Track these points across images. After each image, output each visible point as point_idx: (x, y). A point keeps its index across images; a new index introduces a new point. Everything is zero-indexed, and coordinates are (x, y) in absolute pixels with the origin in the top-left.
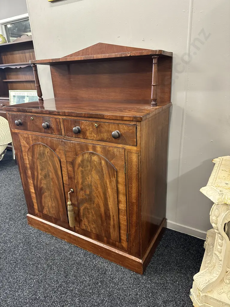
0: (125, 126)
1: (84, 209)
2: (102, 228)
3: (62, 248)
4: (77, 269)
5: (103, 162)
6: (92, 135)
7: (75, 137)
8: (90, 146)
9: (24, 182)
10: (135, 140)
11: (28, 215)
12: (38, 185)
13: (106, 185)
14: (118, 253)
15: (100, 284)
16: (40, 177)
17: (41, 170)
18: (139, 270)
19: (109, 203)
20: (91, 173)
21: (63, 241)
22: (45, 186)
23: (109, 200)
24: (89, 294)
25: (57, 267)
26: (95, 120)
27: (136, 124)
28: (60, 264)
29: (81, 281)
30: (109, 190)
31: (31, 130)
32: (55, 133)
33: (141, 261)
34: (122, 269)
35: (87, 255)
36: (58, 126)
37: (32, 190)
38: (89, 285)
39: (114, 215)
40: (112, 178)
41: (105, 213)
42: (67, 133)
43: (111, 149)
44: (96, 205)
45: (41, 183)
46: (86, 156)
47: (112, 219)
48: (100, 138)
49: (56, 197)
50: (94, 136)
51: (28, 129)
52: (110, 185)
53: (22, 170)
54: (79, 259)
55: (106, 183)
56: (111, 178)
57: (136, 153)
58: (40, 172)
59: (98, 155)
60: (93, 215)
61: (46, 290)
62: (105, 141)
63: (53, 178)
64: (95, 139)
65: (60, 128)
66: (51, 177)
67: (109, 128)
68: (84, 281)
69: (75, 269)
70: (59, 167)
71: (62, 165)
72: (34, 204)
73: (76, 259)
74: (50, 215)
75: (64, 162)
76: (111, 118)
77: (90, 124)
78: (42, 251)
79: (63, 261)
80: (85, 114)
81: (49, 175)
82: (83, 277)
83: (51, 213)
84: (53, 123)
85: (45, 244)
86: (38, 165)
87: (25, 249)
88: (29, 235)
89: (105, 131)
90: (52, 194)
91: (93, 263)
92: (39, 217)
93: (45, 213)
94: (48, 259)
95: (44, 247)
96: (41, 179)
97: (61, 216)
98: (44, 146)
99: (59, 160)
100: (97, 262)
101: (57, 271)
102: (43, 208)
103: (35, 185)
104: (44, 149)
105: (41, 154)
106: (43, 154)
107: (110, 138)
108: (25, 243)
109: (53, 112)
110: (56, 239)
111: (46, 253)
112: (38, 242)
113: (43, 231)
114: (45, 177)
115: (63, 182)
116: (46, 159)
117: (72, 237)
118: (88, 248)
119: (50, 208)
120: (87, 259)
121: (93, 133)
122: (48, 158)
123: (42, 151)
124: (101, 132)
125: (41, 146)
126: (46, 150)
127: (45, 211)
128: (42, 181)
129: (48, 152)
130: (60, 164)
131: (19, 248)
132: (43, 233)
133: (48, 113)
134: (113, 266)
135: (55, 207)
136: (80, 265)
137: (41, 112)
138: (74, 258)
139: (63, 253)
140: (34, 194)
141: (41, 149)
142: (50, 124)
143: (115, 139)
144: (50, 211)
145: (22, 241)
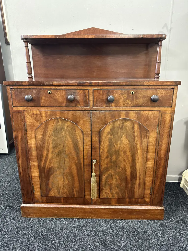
0: (162, 91)
1: (106, 177)
2: (126, 190)
3: (79, 225)
4: (111, 237)
5: (136, 126)
7: (106, 107)
8: (123, 113)
9: (22, 167)
10: (171, 101)
11: (23, 205)
12: (45, 166)
13: (136, 147)
14: (141, 208)
15: (140, 241)
16: (50, 156)
17: (54, 148)
18: (160, 216)
19: (137, 164)
20: (121, 138)
21: (75, 219)
22: (56, 165)
23: (137, 161)
25: (91, 244)
26: (132, 87)
27: (173, 88)
28: (90, 240)
29: (123, 246)
30: (139, 151)
31: (46, 106)
32: (80, 105)
33: (162, 208)
34: (145, 222)
35: (108, 222)
36: (86, 97)
37: (35, 173)
38: (133, 246)
39: (141, 174)
40: (143, 140)
41: (131, 174)
42: (96, 103)
43: (145, 112)
44: (122, 169)
45: (50, 162)
46: (118, 124)
47: (138, 178)
48: (135, 104)
49: (71, 174)
50: (128, 103)
51: (41, 105)
52: (140, 146)
53: (22, 153)
54: (104, 228)
55: (136, 146)
56: (142, 140)
57: (170, 113)
58: (51, 150)
59: (131, 121)
60: (116, 181)
62: (140, 106)
63: (71, 153)
64: (129, 105)
65: (88, 100)
66: (67, 152)
67: (146, 93)
68: (126, 245)
69: (108, 238)
70: (80, 139)
71: (84, 137)
72: (35, 190)
73: (102, 230)
74: (58, 196)
75: (88, 133)
76: (151, 84)
77: (126, 92)
78: (61, 236)
79: (91, 236)
80: (123, 82)
81: (64, 151)
82: (122, 241)
83: (61, 193)
84: (80, 95)
85: (59, 228)
86: (50, 143)
87: (41, 242)
88: (32, 226)
89: (141, 97)
90: (66, 171)
91: (119, 227)
92: (40, 203)
93: (51, 196)
94: (75, 241)
95: (60, 232)
96: (52, 158)
97: (75, 192)
98: (64, 121)
99: (83, 132)
100: (121, 225)
101: (94, 248)
102: (50, 190)
103: (41, 167)
104: (64, 123)
105: (57, 129)
106: (61, 129)
107: (146, 102)
108: (34, 236)
109: (83, 83)
110: (66, 220)
111: (67, 236)
112: (49, 229)
113: (46, 217)
114: (59, 154)
115: (84, 154)
116: (64, 134)
117: (88, 210)
118: (106, 216)
119: (60, 188)
120: (110, 226)
121: (127, 100)
122: (67, 133)
123: (59, 127)
124: (136, 98)
125: (58, 121)
126: (67, 124)
127: (52, 194)
128: (54, 160)
129: (68, 127)
130: (83, 136)
131: (32, 243)
132: (47, 219)
133: (76, 85)
134: (137, 223)
135: (67, 185)
136: (109, 233)
137: (66, 84)
138: (99, 229)
139: (84, 229)
140: (37, 178)
141: (59, 125)
142: (75, 96)
143: (151, 104)
144: (60, 191)
145: (29, 235)
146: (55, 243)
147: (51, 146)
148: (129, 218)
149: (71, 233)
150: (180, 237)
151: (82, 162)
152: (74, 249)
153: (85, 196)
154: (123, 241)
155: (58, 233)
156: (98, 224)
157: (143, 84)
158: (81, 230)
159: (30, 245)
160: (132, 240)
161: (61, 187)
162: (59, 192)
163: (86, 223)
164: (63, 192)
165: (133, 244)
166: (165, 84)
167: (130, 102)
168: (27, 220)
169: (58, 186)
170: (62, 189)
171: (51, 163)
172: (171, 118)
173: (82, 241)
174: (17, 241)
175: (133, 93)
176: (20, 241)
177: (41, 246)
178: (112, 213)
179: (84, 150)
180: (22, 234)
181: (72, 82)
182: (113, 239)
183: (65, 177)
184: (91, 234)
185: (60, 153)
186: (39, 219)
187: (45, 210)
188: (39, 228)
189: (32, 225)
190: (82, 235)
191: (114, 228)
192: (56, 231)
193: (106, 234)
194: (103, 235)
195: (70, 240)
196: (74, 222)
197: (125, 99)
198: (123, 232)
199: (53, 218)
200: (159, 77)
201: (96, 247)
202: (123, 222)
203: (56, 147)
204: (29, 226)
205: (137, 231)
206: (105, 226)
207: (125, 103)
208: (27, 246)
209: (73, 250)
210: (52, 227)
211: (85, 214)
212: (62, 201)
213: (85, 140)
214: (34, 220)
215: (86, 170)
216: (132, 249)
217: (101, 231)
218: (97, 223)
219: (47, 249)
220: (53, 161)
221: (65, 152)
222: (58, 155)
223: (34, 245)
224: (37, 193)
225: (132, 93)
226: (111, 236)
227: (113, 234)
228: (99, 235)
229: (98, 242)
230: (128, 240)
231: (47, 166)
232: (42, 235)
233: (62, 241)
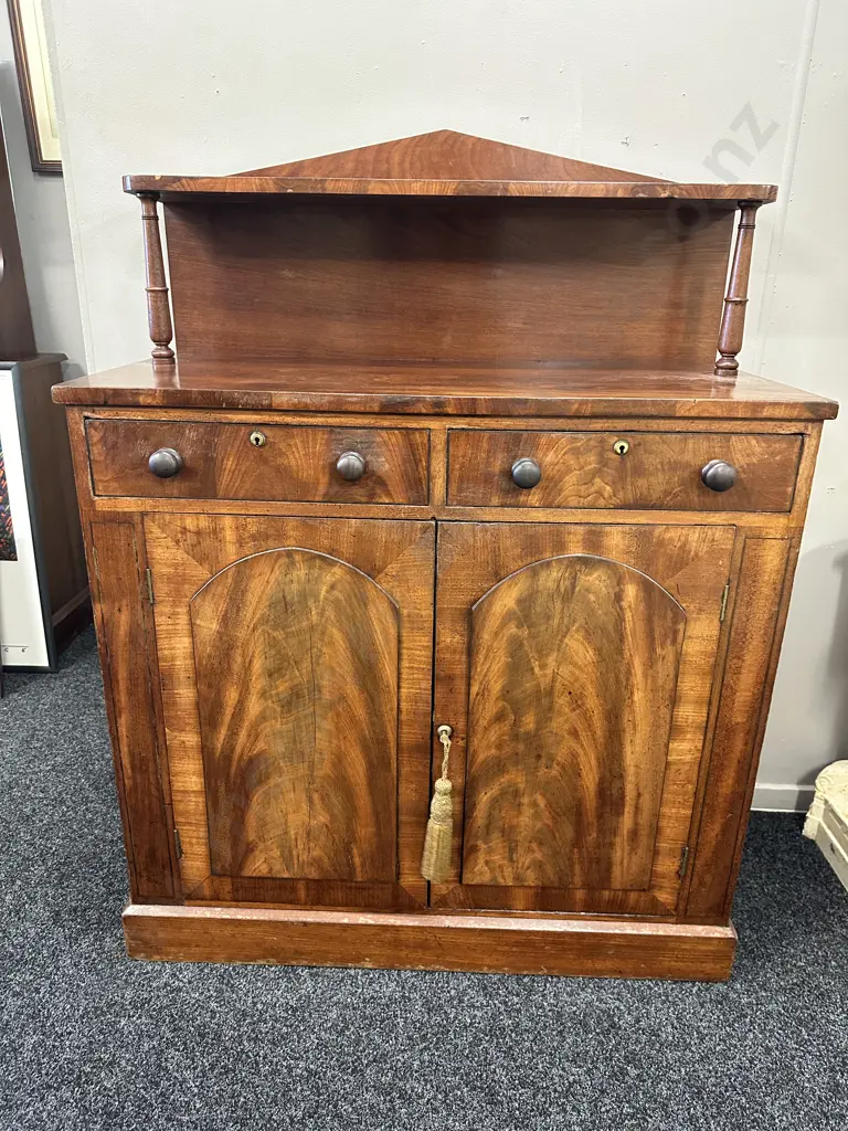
0: (754, 442)
1: (494, 801)
2: (576, 856)
3: (372, 997)
4: (508, 1053)
5: (631, 591)
6: (593, 490)
7: (503, 506)
8: (575, 534)
9: (132, 754)
10: (790, 489)
11: (132, 910)
12: (232, 750)
13: (628, 680)
14: (635, 932)
15: (633, 1072)
16: (254, 707)
17: (270, 675)
18: (718, 966)
19: (628, 749)
20: (561, 641)
21: (352, 972)
22: (279, 747)
23: (628, 737)
24: (633, 1122)
25: (425, 1080)
26: (621, 424)
27: (802, 430)
28: (422, 1062)
29: (559, 1089)
30: (638, 696)
31: (241, 496)
32: (388, 494)
33: (727, 932)
34: (650, 988)
35: (496, 987)
36: (417, 462)
37: (188, 777)
38: (602, 1092)
39: (641, 790)
40: (659, 650)
41: (602, 792)
42: (460, 490)
43: (672, 534)
44: (563, 767)
45: (254, 735)
46: (551, 578)
47: (628, 809)
48: (630, 496)
49: (341, 782)
50: (600, 493)
51: (221, 493)
52: (645, 676)
53: (130, 694)
54: (479, 1014)
55: (629, 673)
56: (654, 650)
57: (782, 539)
58: (258, 684)
59: (609, 565)
60: (536, 816)
62: (653, 507)
63: (343, 698)
64: (602, 502)
65: (423, 473)
66: (327, 696)
67: (682, 452)
68: (571, 1085)
69: (498, 1058)
70: (387, 641)
71: (404, 633)
72: (185, 848)
73: (469, 1021)
74: (286, 876)
75: (422, 616)
76: (707, 415)
77: (592, 443)
78: (299, 1042)
79: (425, 1048)
80: (582, 403)
81: (316, 689)
82: (554, 1071)
83: (296, 861)
84: (390, 451)
85: (286, 1011)
86: (253, 656)
87: (212, 1067)
88: (174, 1001)
89: (659, 466)
90: (319, 773)
91: (542, 1007)
92: (204, 902)
93: (254, 875)
94: (356, 1067)
95: (291, 1026)
96: (263, 718)
97: (357, 861)
98: (318, 562)
99: (396, 612)
100: (552, 1001)
101: (440, 1096)
102: (250, 849)
103: (214, 754)
104: (316, 572)
105: (288, 598)
106: (304, 596)
107: (680, 491)
108: (185, 1044)
109: (406, 403)
110: (317, 974)
111: (322, 1045)
112: (244, 1014)
113: (230, 959)
114: (291, 702)
115: (399, 705)
116: (315, 618)
117: (411, 935)
118: (488, 961)
119: (293, 842)
120: (506, 1003)
121: (597, 480)
122: (330, 613)
123: (295, 586)
124: (639, 471)
125: (293, 563)
126: (328, 578)
127: (258, 866)
128: (268, 724)
129: (333, 587)
130: (399, 628)
131: (175, 1074)
132: (234, 969)
133: (376, 409)
134: (616, 991)
135: (325, 829)
136: (502, 1034)
137: (333, 407)
138: (455, 1018)
139: (396, 1016)
140: (194, 799)
141: (295, 578)
142: (369, 458)
143: (699, 496)
144: (294, 853)
145: (162, 1038)
146: (275, 1072)
147: (257, 665)
148: (584, 972)
149: (341, 1033)
150: (801, 1057)
151: (391, 737)
152: (354, 1101)
153: (398, 874)
154: (561, 1072)
156: (453, 992)
157: (669, 413)
158: (382, 1022)
159: (168, 1080)
160: (596, 1068)
161: (296, 839)
162: (287, 858)
163: (403, 987)
164: (304, 857)
165: (601, 1084)
166: (766, 413)
167: (608, 488)
168: (148, 972)
169: (286, 833)
170: (301, 847)
171: (257, 736)
172: (784, 561)
173: (388, 1066)
174: (110, 1063)
175: (622, 448)
176: (123, 1063)
177: (215, 1084)
178: (514, 949)
179: (399, 687)
180: (130, 1032)
181: (355, 399)
182: (515, 1061)
183: (316, 797)
184: (424, 1039)
185: (298, 697)
186: (202, 970)
187: (228, 931)
188: (203, 1008)
189: (172, 992)
190: (388, 1042)
191: (519, 1011)
192: (276, 1021)
193: (487, 1038)
194: (477, 1041)
195: (337, 1060)
196: (349, 982)
197: (587, 473)
198: (561, 1032)
199: (260, 966)
200: (735, 368)
201: (447, 1095)
202: (559, 985)
203: (280, 669)
204: (158, 997)
205: (620, 1028)
206: (482, 1004)
207: (587, 489)
208: (157, 1084)
209: (352, 1104)
210: (259, 1006)
211: (395, 951)
212: (302, 894)
213: (405, 645)
214: (181, 971)
215: (405, 770)
216: (596, 1106)
217: (466, 1027)
218: (449, 992)
219: (242, 1099)
220: (267, 728)
221: (320, 691)
222: (289, 703)
223: (185, 1080)
224: (195, 864)
225: (619, 451)
226: (510, 1048)
227: (516, 1041)
228: (456, 1043)
229: (455, 1074)
230: (580, 1067)
231: (238, 749)
232: (218, 1036)
233: (302, 1064)
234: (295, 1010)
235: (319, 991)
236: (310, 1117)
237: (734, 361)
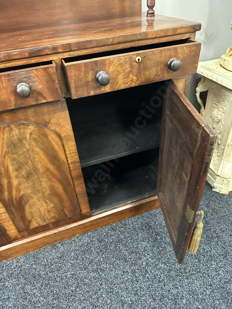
12: (12, 197)
15: (159, 238)
16: (15, 182)
17: (17, 170)
21: (73, 239)
22: (29, 191)
24: (163, 251)
25: (106, 263)
28: (103, 258)
29: (142, 250)
34: (155, 212)
35: (116, 227)
45: (18, 190)
49: (55, 194)
50: (132, 81)
54: (114, 237)
57: (184, 78)
58: (13, 174)
61: (127, 289)
66: (41, 171)
68: (145, 248)
69: (123, 248)
70: (59, 147)
71: (64, 143)
72: (6, 229)
73: (112, 240)
74: (45, 224)
75: (69, 135)
76: (158, 36)
77: (127, 60)
78: (65, 267)
79: (103, 253)
80: (114, 38)
81: (36, 170)
82: (139, 246)
83: (46, 219)
85: (58, 259)
86: (8, 166)
87: (42, 286)
88: (21, 270)
90: (46, 194)
91: (130, 228)
92: (19, 240)
93: (34, 227)
94: (85, 267)
95: (61, 263)
96: (19, 184)
97: (67, 212)
98: (22, 126)
99: (59, 136)
100: (132, 226)
101: (111, 266)
102: (30, 222)
103: (6, 200)
104: (22, 130)
105: (14, 142)
106: (20, 140)
107: (161, 73)
108: (30, 282)
109: (39, 51)
110: (63, 244)
111: (73, 265)
112: (45, 265)
113: (34, 250)
114: (28, 176)
115: (69, 166)
116: (28, 147)
117: (88, 224)
118: (112, 221)
119: (44, 215)
120: (120, 231)
122: (33, 143)
123: (15, 138)
125: (12, 129)
126: (28, 131)
127: (34, 225)
128: (23, 185)
129: (31, 134)
130: (62, 142)
131: (31, 293)
132: (36, 252)
133: (27, 55)
134: (147, 216)
135: (54, 208)
136: (122, 241)
137: (7, 58)
138: (108, 241)
139: (91, 247)
140: (4, 215)
141: (14, 134)
144: (45, 217)
145: (22, 283)
146: (62, 279)
147: (11, 169)
149: (77, 259)
151: (69, 176)
152: (88, 277)
153: (81, 211)
154: (141, 245)
155: (60, 265)
156: (104, 234)
157: (145, 37)
158: (87, 251)
159: (29, 295)
160: (149, 240)
161: (45, 214)
162: (44, 220)
163: (90, 238)
164: (49, 217)
165: (152, 245)
166: (179, 31)
168: (8, 264)
169: (40, 213)
170: (47, 215)
171: (20, 190)
173: (94, 263)
174: (8, 298)
176: (12, 297)
177: (45, 291)
178: (118, 216)
179: (67, 160)
180: (11, 286)
181: (16, 53)
182: (128, 247)
183: (47, 201)
185: (31, 174)
186: (26, 257)
187: (31, 244)
188: (31, 268)
189: (19, 268)
190: (91, 256)
191: (124, 232)
192: (56, 263)
193: (118, 244)
194: (116, 246)
195: (79, 268)
196: (74, 242)
197: (126, 73)
198: (137, 234)
199: (44, 248)
201: (113, 265)
202: (132, 220)
203: (20, 168)
204: (15, 271)
205: (152, 226)
206: (113, 234)
208: (26, 298)
209: (88, 279)
211: (85, 229)
212: (51, 226)
213: (66, 147)
214: (19, 260)
215: (76, 184)
216: (153, 251)
217: (112, 243)
218: (103, 234)
219: (55, 292)
220: (22, 187)
221: (38, 170)
222: (28, 177)
223: (35, 294)
224: (12, 230)
225: (138, 62)
226: (125, 244)
227: (126, 241)
228: (111, 249)
229: (113, 258)
230: (145, 242)
231: (14, 197)
232: (39, 275)
233: (69, 273)
234: (60, 258)
235: (66, 249)
236: (77, 288)
237: (153, 10)
